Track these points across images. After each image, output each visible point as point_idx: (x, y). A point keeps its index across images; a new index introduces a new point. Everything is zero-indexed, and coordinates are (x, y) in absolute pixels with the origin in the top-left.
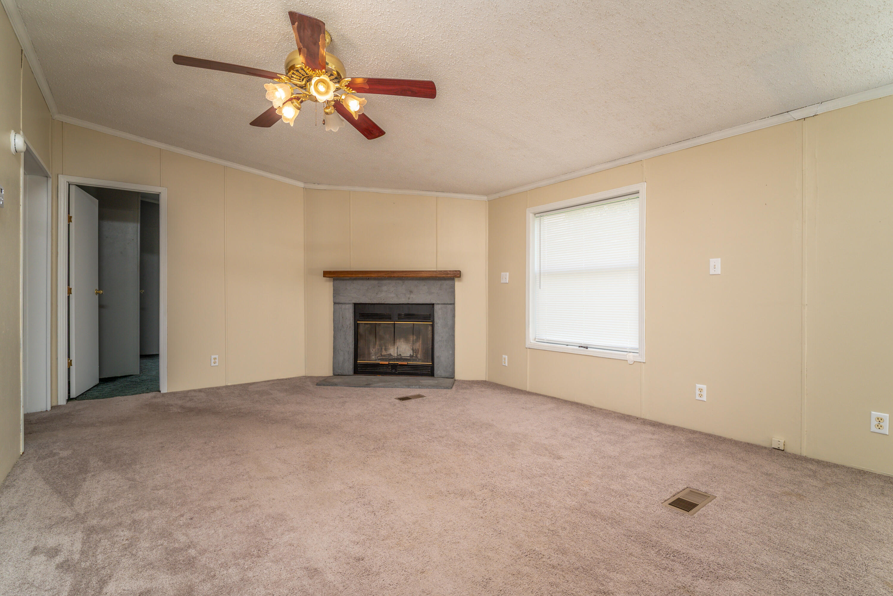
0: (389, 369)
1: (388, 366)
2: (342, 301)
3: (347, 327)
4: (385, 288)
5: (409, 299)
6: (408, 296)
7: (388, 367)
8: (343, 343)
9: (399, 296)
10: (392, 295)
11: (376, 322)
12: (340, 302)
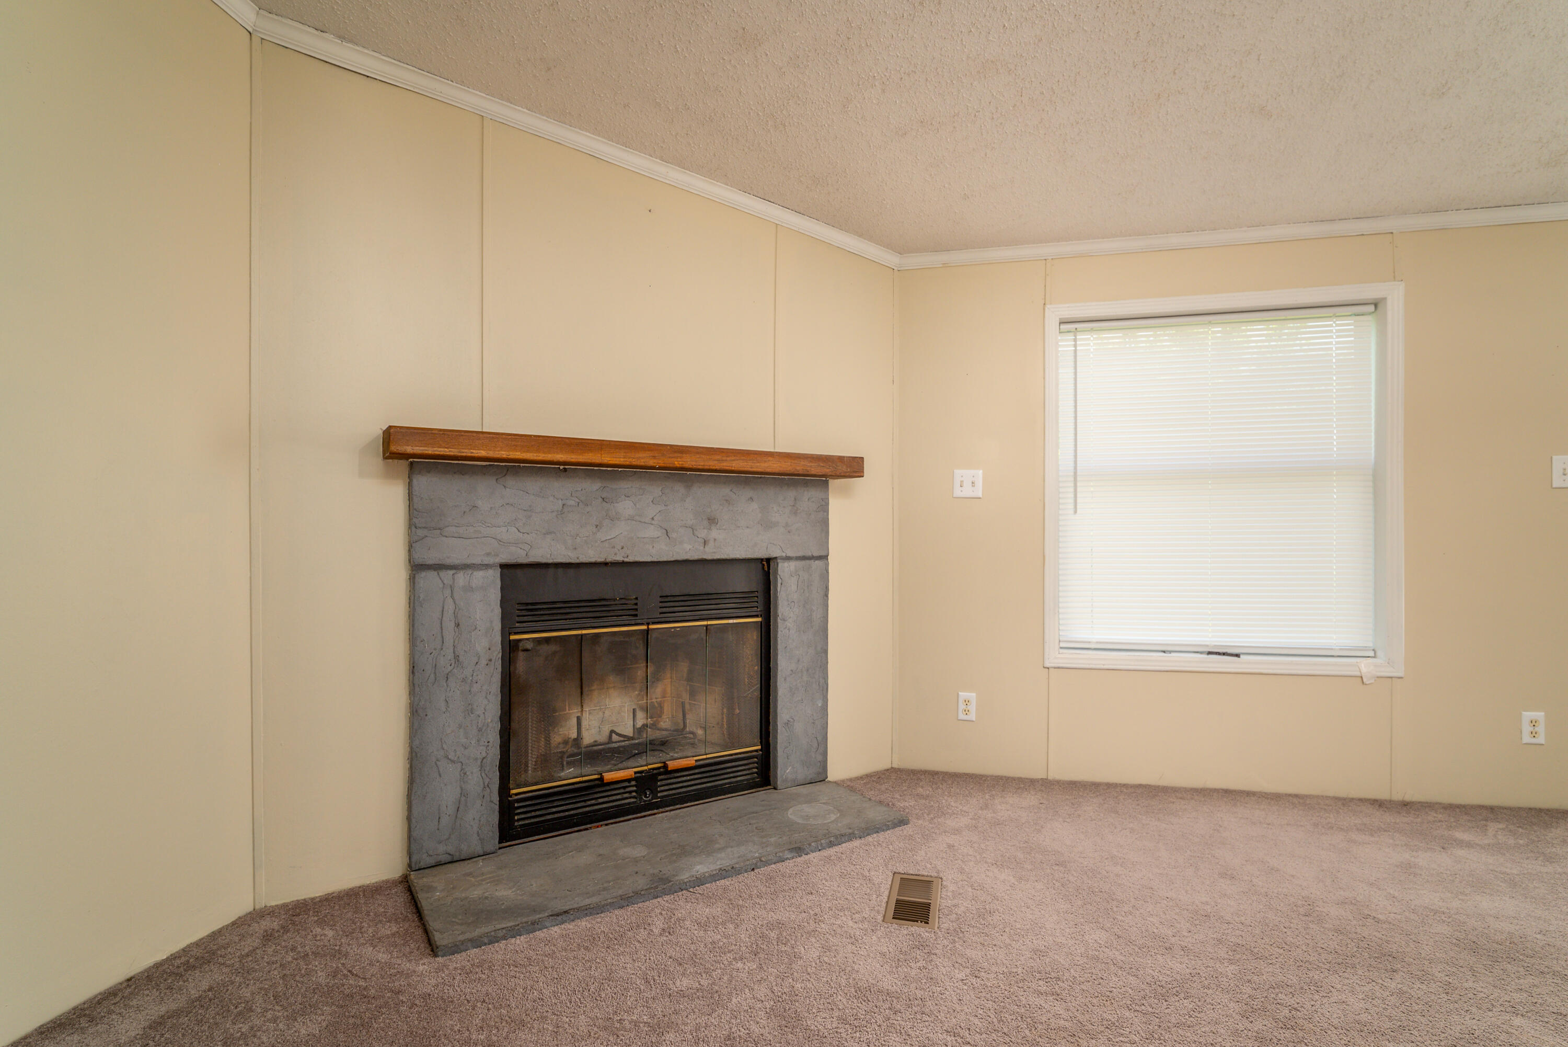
0: (630, 792)
1: (626, 784)
2: (455, 559)
3: (475, 660)
4: (625, 507)
5: (705, 543)
6: (703, 533)
7: (624, 788)
8: (460, 726)
9: (674, 535)
10: (652, 532)
11: (584, 632)
12: (448, 562)
